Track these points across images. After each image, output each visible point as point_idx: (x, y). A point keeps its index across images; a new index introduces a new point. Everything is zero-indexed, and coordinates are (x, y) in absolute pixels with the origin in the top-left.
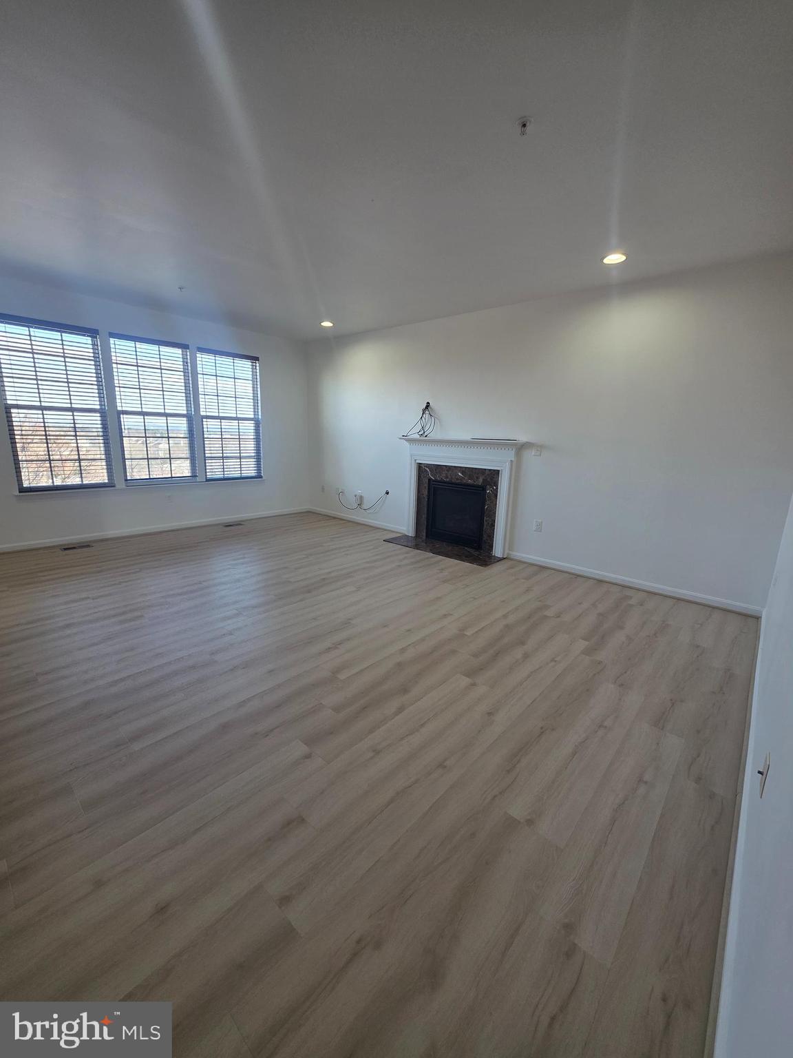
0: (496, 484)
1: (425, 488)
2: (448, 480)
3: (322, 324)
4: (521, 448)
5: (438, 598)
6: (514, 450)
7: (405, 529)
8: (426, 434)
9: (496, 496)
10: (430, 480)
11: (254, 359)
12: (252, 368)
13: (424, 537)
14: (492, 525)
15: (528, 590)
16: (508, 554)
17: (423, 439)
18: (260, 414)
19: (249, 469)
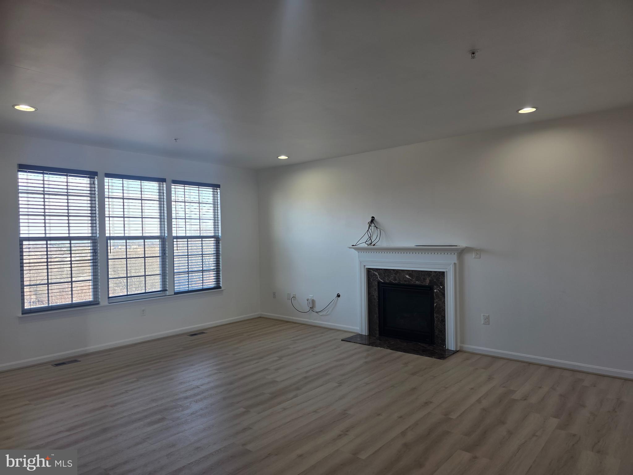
0: (443, 284)
1: (375, 289)
2: (396, 282)
3: (279, 158)
4: (461, 252)
5: (414, 389)
6: (456, 254)
7: (358, 328)
8: (373, 244)
9: (444, 295)
10: (379, 282)
11: (215, 186)
12: (213, 194)
13: (377, 336)
14: (443, 321)
15: (490, 378)
16: (460, 347)
17: (371, 247)
18: (220, 232)
19: (210, 281)
